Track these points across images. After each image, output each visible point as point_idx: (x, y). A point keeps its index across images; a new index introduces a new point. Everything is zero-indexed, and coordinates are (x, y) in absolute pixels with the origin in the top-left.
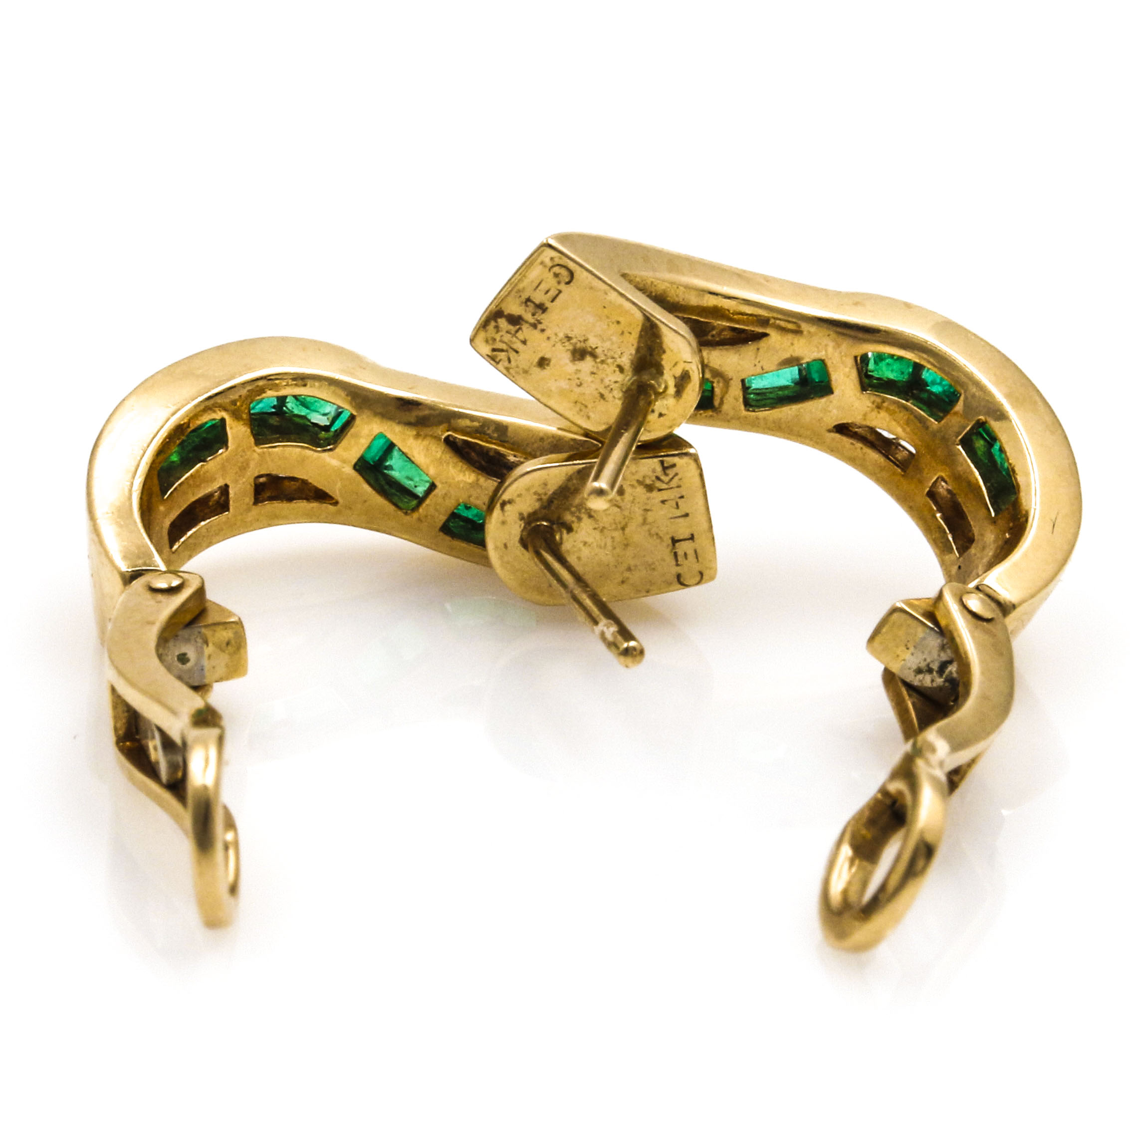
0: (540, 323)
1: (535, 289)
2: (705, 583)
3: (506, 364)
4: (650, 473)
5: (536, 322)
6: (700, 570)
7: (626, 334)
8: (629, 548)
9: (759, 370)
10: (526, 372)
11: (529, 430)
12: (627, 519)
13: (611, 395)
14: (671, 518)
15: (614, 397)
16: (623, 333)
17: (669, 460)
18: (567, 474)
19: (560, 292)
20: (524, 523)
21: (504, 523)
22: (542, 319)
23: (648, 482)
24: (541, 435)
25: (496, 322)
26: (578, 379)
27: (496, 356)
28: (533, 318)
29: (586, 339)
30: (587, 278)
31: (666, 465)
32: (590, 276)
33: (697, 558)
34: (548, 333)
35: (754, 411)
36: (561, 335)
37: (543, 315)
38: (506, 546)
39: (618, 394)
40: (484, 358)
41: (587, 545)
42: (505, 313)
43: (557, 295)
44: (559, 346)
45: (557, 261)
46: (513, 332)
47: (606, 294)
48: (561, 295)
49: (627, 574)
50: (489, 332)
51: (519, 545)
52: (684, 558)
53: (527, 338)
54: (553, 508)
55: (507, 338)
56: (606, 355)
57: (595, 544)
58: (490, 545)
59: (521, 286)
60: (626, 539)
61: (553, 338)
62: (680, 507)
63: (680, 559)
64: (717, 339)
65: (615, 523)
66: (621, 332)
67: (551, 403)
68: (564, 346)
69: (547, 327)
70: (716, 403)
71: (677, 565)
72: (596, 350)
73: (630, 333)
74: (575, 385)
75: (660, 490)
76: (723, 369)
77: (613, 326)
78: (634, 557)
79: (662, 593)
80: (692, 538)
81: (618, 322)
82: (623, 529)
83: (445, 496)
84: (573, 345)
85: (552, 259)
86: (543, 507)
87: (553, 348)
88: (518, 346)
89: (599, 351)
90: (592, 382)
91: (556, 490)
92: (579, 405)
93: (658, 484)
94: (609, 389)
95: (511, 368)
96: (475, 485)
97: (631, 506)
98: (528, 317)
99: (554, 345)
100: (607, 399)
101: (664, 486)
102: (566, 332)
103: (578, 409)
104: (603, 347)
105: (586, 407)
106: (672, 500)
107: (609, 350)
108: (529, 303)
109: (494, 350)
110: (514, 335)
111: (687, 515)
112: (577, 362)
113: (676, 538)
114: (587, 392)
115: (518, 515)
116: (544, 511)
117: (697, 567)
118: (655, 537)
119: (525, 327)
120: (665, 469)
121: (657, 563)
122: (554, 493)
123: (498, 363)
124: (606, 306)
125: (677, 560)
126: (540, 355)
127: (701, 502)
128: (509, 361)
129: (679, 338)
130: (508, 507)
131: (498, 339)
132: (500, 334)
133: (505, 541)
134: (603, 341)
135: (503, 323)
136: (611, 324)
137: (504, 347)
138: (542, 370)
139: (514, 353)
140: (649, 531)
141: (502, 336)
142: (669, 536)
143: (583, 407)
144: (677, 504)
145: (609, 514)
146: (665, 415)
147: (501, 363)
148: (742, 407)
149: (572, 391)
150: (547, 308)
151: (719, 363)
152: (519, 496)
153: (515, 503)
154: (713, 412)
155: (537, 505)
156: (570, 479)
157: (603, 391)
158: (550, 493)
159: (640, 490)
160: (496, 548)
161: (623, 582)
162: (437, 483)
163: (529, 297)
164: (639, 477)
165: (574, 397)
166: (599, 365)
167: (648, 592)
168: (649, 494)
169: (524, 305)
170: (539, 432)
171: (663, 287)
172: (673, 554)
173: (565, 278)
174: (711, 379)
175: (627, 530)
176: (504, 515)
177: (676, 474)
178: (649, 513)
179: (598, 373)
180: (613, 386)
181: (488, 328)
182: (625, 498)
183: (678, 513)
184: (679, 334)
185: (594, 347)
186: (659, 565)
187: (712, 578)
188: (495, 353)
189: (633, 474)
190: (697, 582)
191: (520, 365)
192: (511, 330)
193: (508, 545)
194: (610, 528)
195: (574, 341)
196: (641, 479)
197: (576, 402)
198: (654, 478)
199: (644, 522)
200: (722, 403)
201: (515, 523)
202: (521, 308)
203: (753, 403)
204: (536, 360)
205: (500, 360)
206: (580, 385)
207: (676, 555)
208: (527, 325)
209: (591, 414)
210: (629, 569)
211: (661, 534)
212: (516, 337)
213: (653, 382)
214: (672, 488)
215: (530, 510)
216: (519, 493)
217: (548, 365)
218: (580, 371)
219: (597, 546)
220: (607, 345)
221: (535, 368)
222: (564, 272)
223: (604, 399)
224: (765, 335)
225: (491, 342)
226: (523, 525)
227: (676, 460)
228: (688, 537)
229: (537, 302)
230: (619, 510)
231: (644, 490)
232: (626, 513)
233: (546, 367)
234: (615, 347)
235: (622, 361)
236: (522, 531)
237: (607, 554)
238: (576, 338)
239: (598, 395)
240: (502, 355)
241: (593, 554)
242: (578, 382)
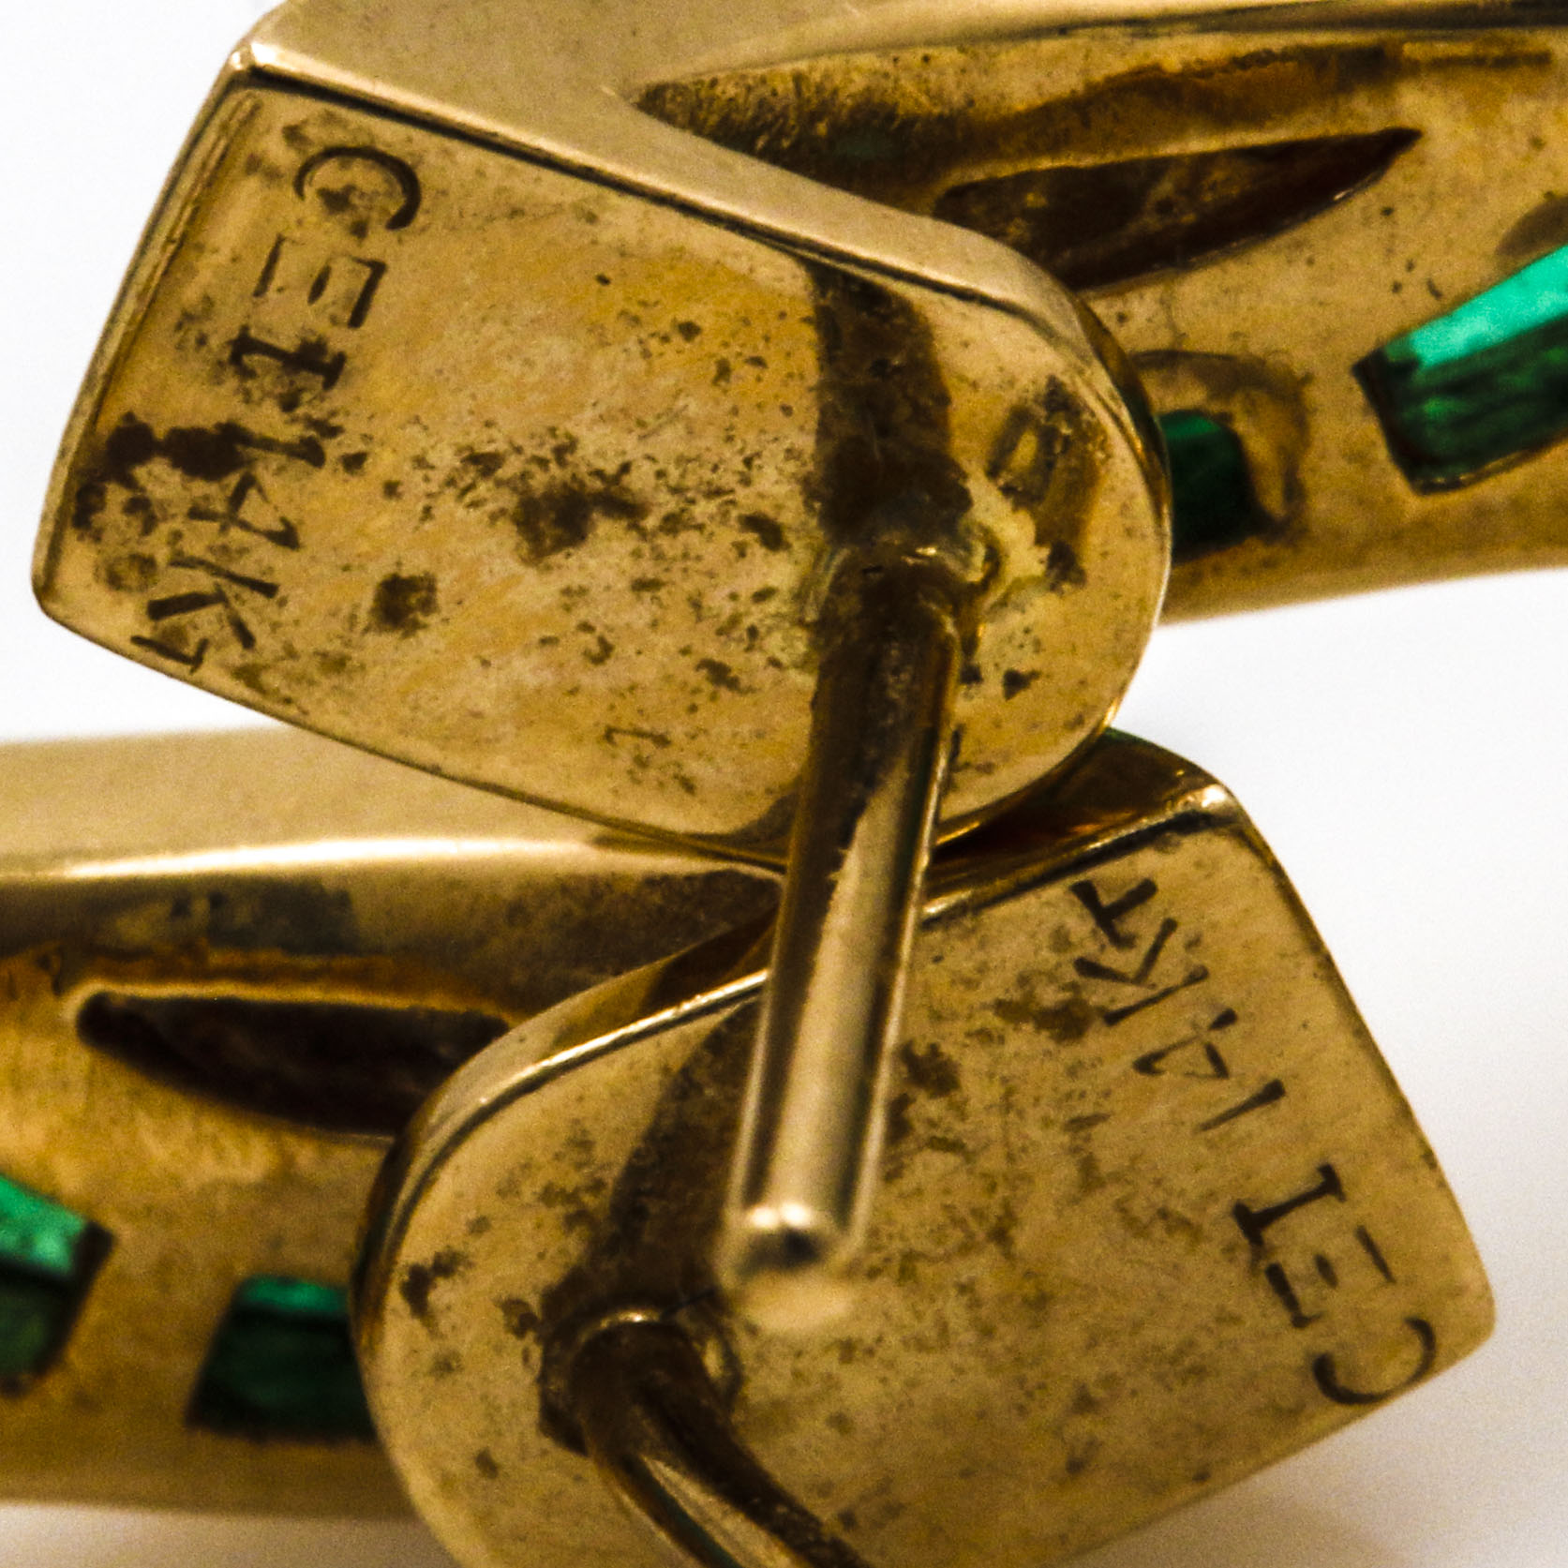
0: (334, 432)
1: (261, 291)
2: (1453, 1358)
3: (235, 654)
4: (1048, 957)
5: (312, 433)
6: (1412, 1310)
7: (744, 372)
8: (1060, 1310)
9: (1423, 301)
10: (336, 664)
11: (449, 883)
12: (1002, 1192)
13: (758, 659)
14: (1206, 1127)
15: (775, 663)
16: (724, 371)
17: (1114, 875)
18: (666, 1070)
19: (378, 269)
20: (538, 1340)
21: (445, 1366)
22: (333, 413)
23: (1050, 996)
24: (508, 893)
25: (129, 482)
26: (586, 627)
27: (179, 633)
28: (294, 421)
29: (564, 441)
30: (480, 173)
31: (1106, 900)
32: (494, 162)
33: (1382, 1266)
34: (383, 464)
35: (1454, 485)
36: (445, 458)
37: (335, 391)
38: (486, 1464)
39: (789, 644)
40: (130, 657)
41: (858, 1354)
42: (160, 432)
43: (371, 286)
44: (448, 506)
45: (319, 136)
46: (220, 507)
47: (592, 219)
48: (387, 285)
49: (1084, 1426)
50: (110, 537)
51: (547, 1443)
52: (1321, 1282)
53: (292, 517)
54: (647, 1238)
55: (200, 539)
56: (676, 490)
57: (893, 1340)
58: (419, 1484)
59: (190, 294)
60: (1028, 1274)
61: (415, 484)
62: (1234, 1068)
63: (1306, 1294)
64: (1189, 218)
65: (958, 1222)
66: (713, 370)
67: (497, 767)
68: (475, 504)
69: (367, 438)
70: (1273, 500)
71: (1300, 1321)
72: (626, 479)
73: (758, 362)
74: (576, 660)
75: (1114, 1018)
76: (1255, 348)
77: (669, 350)
78: (1092, 1344)
79: (1267, 1464)
80: (1329, 1183)
81: (689, 330)
82: (1001, 1236)
83: (164, 1269)
84: (515, 490)
85: (293, 134)
86: (601, 1248)
87: (428, 526)
88: (262, 558)
89: (640, 480)
90: (654, 624)
91: (637, 1154)
92: (627, 744)
93: (1099, 995)
94: (740, 632)
95: (266, 667)
96: (283, 1181)
97: (1005, 1125)
98: (267, 420)
99: (427, 512)
100: (744, 681)
101: (1128, 994)
102: (462, 440)
103: (625, 761)
104: (651, 458)
105: (662, 741)
106: (1182, 1044)
107: (682, 460)
108: (253, 360)
109: (158, 610)
110: (231, 517)
111: (1273, 1092)
112: (558, 558)
113: (1256, 1209)
114: (647, 672)
115: (499, 1314)
116: (609, 1265)
117: (1390, 1306)
118: (1158, 1231)
119: (267, 471)
120: (1108, 918)
121: (1206, 1344)
122: (634, 1171)
123: (196, 661)
124: (609, 274)
125: (1291, 1302)
126: (378, 571)
127: (1326, 1011)
128: (247, 640)
129: (991, 319)
130: (442, 1294)
131: (162, 555)
132: (164, 529)
133: (476, 1445)
134: (646, 431)
135: (161, 479)
136: (654, 345)
137: (203, 582)
138: (406, 635)
139: (259, 599)
140: (1122, 1207)
141: (177, 536)
142: (1219, 1209)
143: (648, 747)
144: (1214, 1056)
145: (919, 1191)
146: (1034, 675)
147: (211, 656)
148: (1398, 483)
149: (573, 692)
150: (341, 359)
151: (1226, 327)
152: (479, 1226)
153: (470, 1265)
154: (1268, 542)
155: (574, 1246)
156: (682, 1084)
157: (712, 651)
158: (611, 1176)
159: (1024, 1042)
160: (447, 1484)
161: (1076, 1467)
162: (113, 1222)
163: (245, 329)
164: (998, 986)
165: (592, 716)
166: (664, 542)
167: (1202, 1477)
168: (1069, 1053)
169: (230, 370)
170: (495, 882)
171: (859, 83)
172: (1263, 1278)
173: (380, 201)
174: (1215, 407)
175: (1023, 1240)
176: (433, 1330)
177: (1169, 927)
178: (1099, 1131)
179: (664, 577)
180: (755, 616)
181: (98, 519)
182: (966, 1101)
183: (1230, 1094)
184: (985, 301)
185: (611, 468)
186: (1220, 1346)
187: (1478, 1330)
188: (167, 622)
189: (970, 984)
190: (1410, 1370)
191: (299, 645)
192: (206, 498)
193: (497, 1456)
194: (941, 1251)
195: (511, 468)
196: (1016, 995)
197: (609, 734)
198: (1071, 974)
199: (1090, 1177)
200: (1294, 491)
201: (498, 1349)
202: (223, 390)
203: (1443, 443)
204: (367, 600)
205: (203, 645)
206: (603, 653)
207: (1278, 1281)
208: (276, 460)
209: (694, 768)
210: (1084, 1403)
211: (1178, 1207)
212: (245, 526)
213: (931, 551)
214: (1168, 992)
215: (549, 1275)
216: (472, 1215)
217: (428, 605)
218: (583, 591)
219: (905, 1342)
220: (670, 441)
221: (372, 640)
222: (364, 177)
223: (733, 684)
224: (1401, 140)
225: (133, 577)
226: (536, 1353)
227: (1146, 863)
228: (1313, 1186)
229: (287, 342)
230: (952, 1160)
231: (1044, 1040)
232: (993, 1162)
233: (421, 618)
234: (709, 442)
235: (761, 496)
236: (543, 1379)
237: (960, 1371)
238: (519, 450)
239: (699, 678)
240: (206, 622)
241: (896, 1385)
242: (589, 641)
